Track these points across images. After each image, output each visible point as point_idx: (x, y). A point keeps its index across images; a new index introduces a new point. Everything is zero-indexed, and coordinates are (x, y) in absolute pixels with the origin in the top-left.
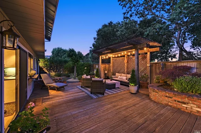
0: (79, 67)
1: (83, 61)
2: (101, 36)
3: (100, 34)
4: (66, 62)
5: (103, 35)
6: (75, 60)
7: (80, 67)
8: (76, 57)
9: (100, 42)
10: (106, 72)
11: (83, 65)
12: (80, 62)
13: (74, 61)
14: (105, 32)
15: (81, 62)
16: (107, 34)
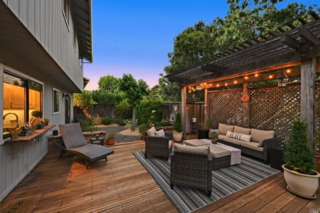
0: (141, 109)
1: (148, 99)
2: (184, 47)
3: (182, 43)
4: (119, 99)
5: (188, 44)
6: (134, 96)
7: (143, 109)
8: (135, 90)
9: (180, 60)
10: (194, 120)
11: (148, 105)
12: (142, 99)
13: (131, 98)
14: (190, 39)
15: (145, 99)
16: (196, 43)
